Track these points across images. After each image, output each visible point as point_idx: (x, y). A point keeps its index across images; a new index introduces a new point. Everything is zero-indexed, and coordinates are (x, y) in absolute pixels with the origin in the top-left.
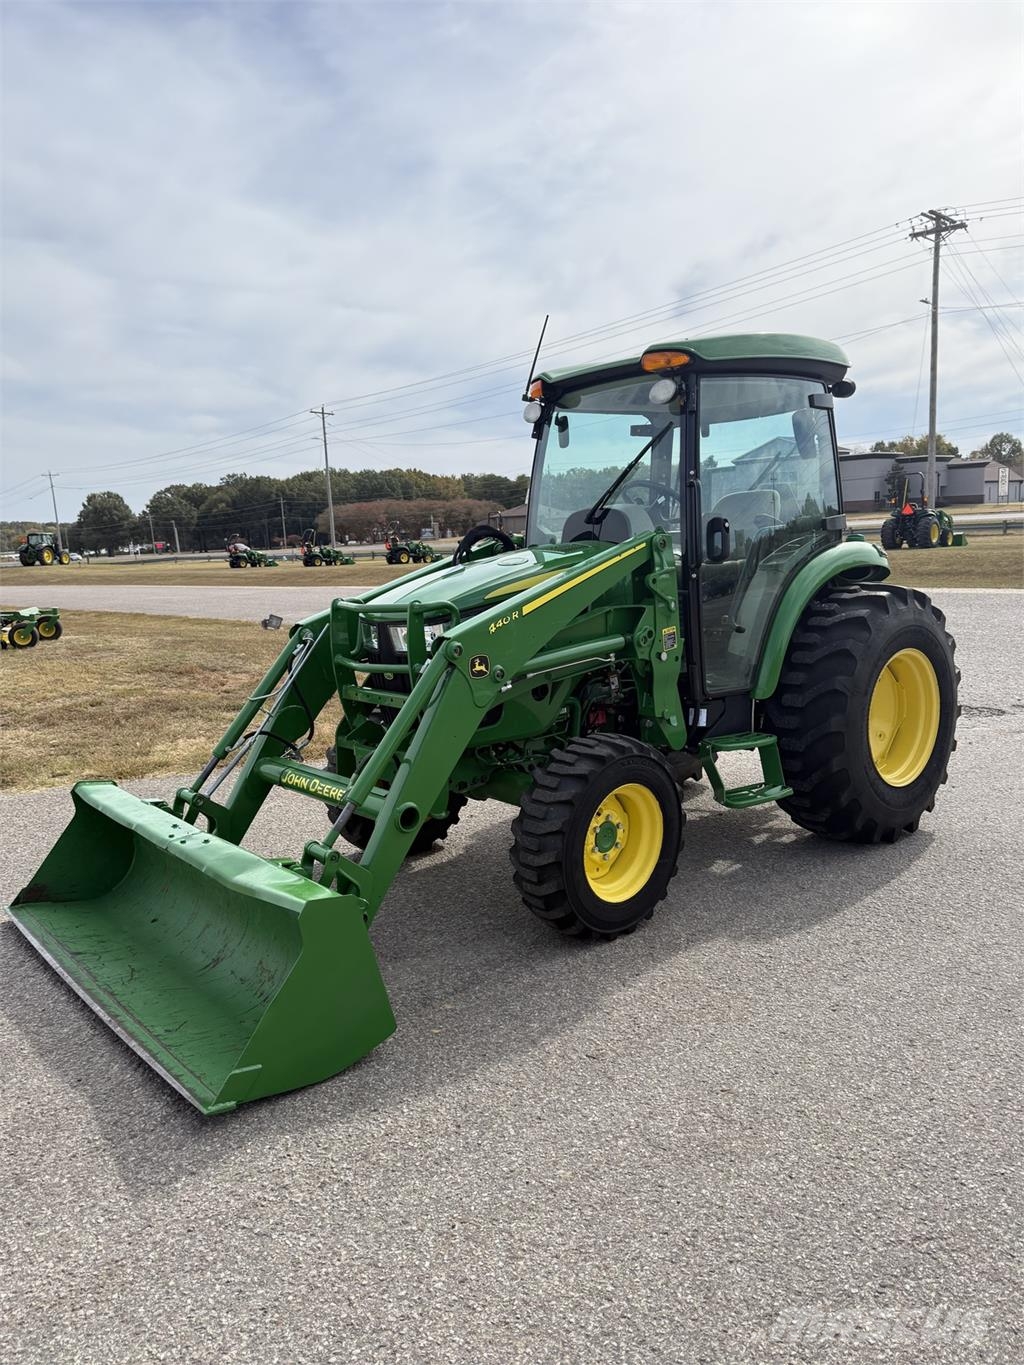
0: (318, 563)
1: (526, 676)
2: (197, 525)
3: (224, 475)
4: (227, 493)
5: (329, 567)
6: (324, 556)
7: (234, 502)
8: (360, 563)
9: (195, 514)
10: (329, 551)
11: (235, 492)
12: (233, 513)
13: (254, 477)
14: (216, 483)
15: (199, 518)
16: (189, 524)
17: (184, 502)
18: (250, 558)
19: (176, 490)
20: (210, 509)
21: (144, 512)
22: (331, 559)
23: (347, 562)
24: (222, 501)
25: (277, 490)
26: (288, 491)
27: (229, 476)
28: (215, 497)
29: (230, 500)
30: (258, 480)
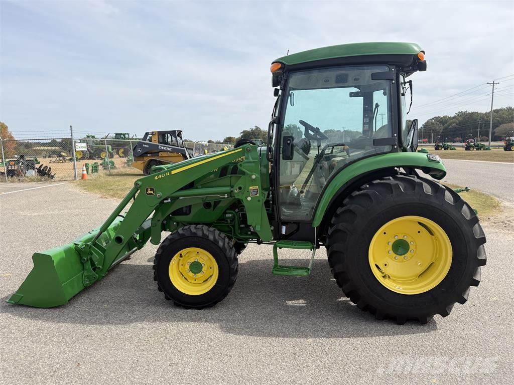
0: (472, 149)
1: (179, 198)
2: (442, 132)
3: (457, 112)
4: (457, 119)
5: (478, 151)
6: (475, 146)
7: (460, 123)
8: (493, 150)
9: (442, 128)
10: (478, 144)
11: (461, 119)
12: (458, 127)
13: (470, 112)
14: (453, 116)
15: (443, 129)
16: (439, 132)
17: (438, 123)
18: (444, 146)
19: (436, 119)
20: (449, 126)
21: (421, 127)
22: (479, 148)
23: (487, 149)
24: (454, 123)
25: (481, 117)
26: (485, 118)
27: (459, 112)
28: (452, 121)
29: (458, 122)
30: (472, 114)
